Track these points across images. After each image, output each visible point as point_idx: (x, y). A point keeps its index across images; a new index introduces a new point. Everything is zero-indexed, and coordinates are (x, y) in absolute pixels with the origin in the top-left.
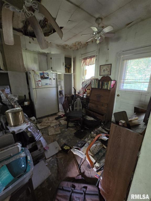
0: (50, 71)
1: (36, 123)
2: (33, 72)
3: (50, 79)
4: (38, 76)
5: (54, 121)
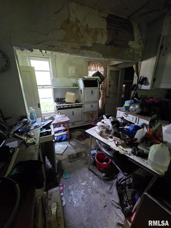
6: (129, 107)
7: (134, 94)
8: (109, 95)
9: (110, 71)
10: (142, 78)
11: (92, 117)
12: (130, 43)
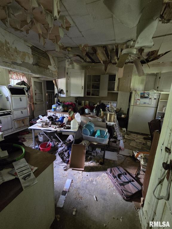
0: (153, 91)
1: (125, 134)
2: (135, 92)
3: (150, 99)
4: (139, 95)
5: (142, 139)
6: (56, 108)
7: (57, 100)
8: (36, 102)
9: (34, 81)
10: (60, 90)
11: (23, 123)
12: (49, 66)
